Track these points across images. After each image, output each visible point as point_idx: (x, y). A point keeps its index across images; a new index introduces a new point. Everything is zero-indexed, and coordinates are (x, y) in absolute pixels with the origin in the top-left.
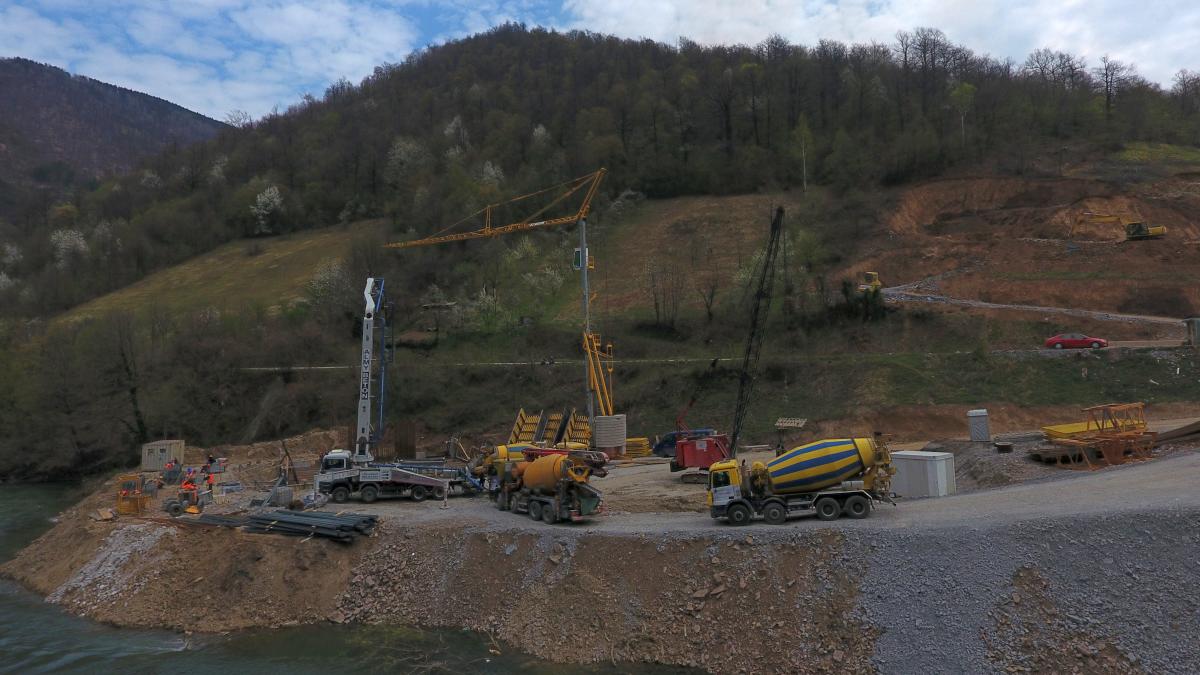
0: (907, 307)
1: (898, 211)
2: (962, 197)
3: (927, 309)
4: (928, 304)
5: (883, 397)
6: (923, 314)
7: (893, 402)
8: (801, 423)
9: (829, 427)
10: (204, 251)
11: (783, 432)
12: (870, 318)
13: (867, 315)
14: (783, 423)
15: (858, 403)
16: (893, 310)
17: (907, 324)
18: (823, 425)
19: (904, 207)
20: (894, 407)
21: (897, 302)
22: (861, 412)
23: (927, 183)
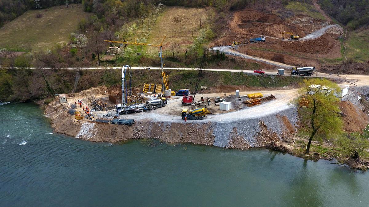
1: (232, 21)
2: (248, 16)
4: (234, 56)
5: (222, 82)
6: (233, 59)
7: (224, 84)
8: (205, 87)
9: (211, 89)
10: (20, 15)
11: (202, 90)
12: (222, 59)
14: (202, 87)
15: (217, 83)
16: (227, 57)
17: (229, 61)
18: (210, 88)
19: (234, 19)
20: (224, 85)
21: (228, 55)
22: (218, 86)
23: (240, 11)
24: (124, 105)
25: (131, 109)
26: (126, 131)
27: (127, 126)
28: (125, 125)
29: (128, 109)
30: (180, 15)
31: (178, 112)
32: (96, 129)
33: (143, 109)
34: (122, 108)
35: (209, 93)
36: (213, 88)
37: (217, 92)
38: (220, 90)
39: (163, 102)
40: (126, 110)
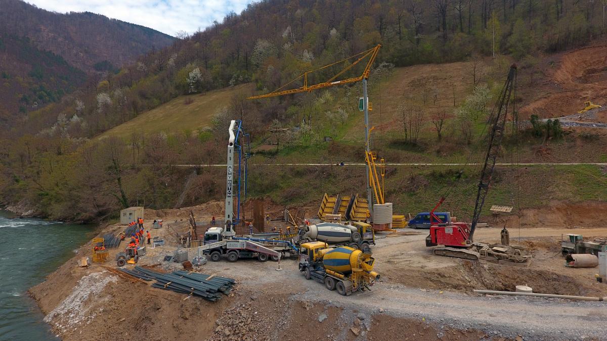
0: (578, 131)
1: (559, 69)
2: (603, 59)
3: (594, 133)
4: (594, 129)
5: (570, 194)
6: (591, 136)
7: (578, 198)
8: (509, 210)
9: (530, 214)
10: (165, 102)
11: (496, 215)
12: (550, 138)
13: (548, 137)
14: (495, 209)
15: (551, 197)
16: (567, 133)
17: (579, 142)
18: (525, 212)
19: (562, 66)
20: (580, 202)
21: (570, 128)
22: (553, 203)
23: (577, 51)
24: (228, 230)
25: (248, 244)
26: (189, 324)
27: (198, 301)
28: (194, 295)
29: (240, 245)
30: (425, 76)
31: (414, 274)
32: (106, 299)
33: (288, 251)
34: (221, 237)
35: (524, 225)
36: (536, 211)
37: (553, 225)
38: (565, 219)
39: (362, 235)
40: (231, 245)
